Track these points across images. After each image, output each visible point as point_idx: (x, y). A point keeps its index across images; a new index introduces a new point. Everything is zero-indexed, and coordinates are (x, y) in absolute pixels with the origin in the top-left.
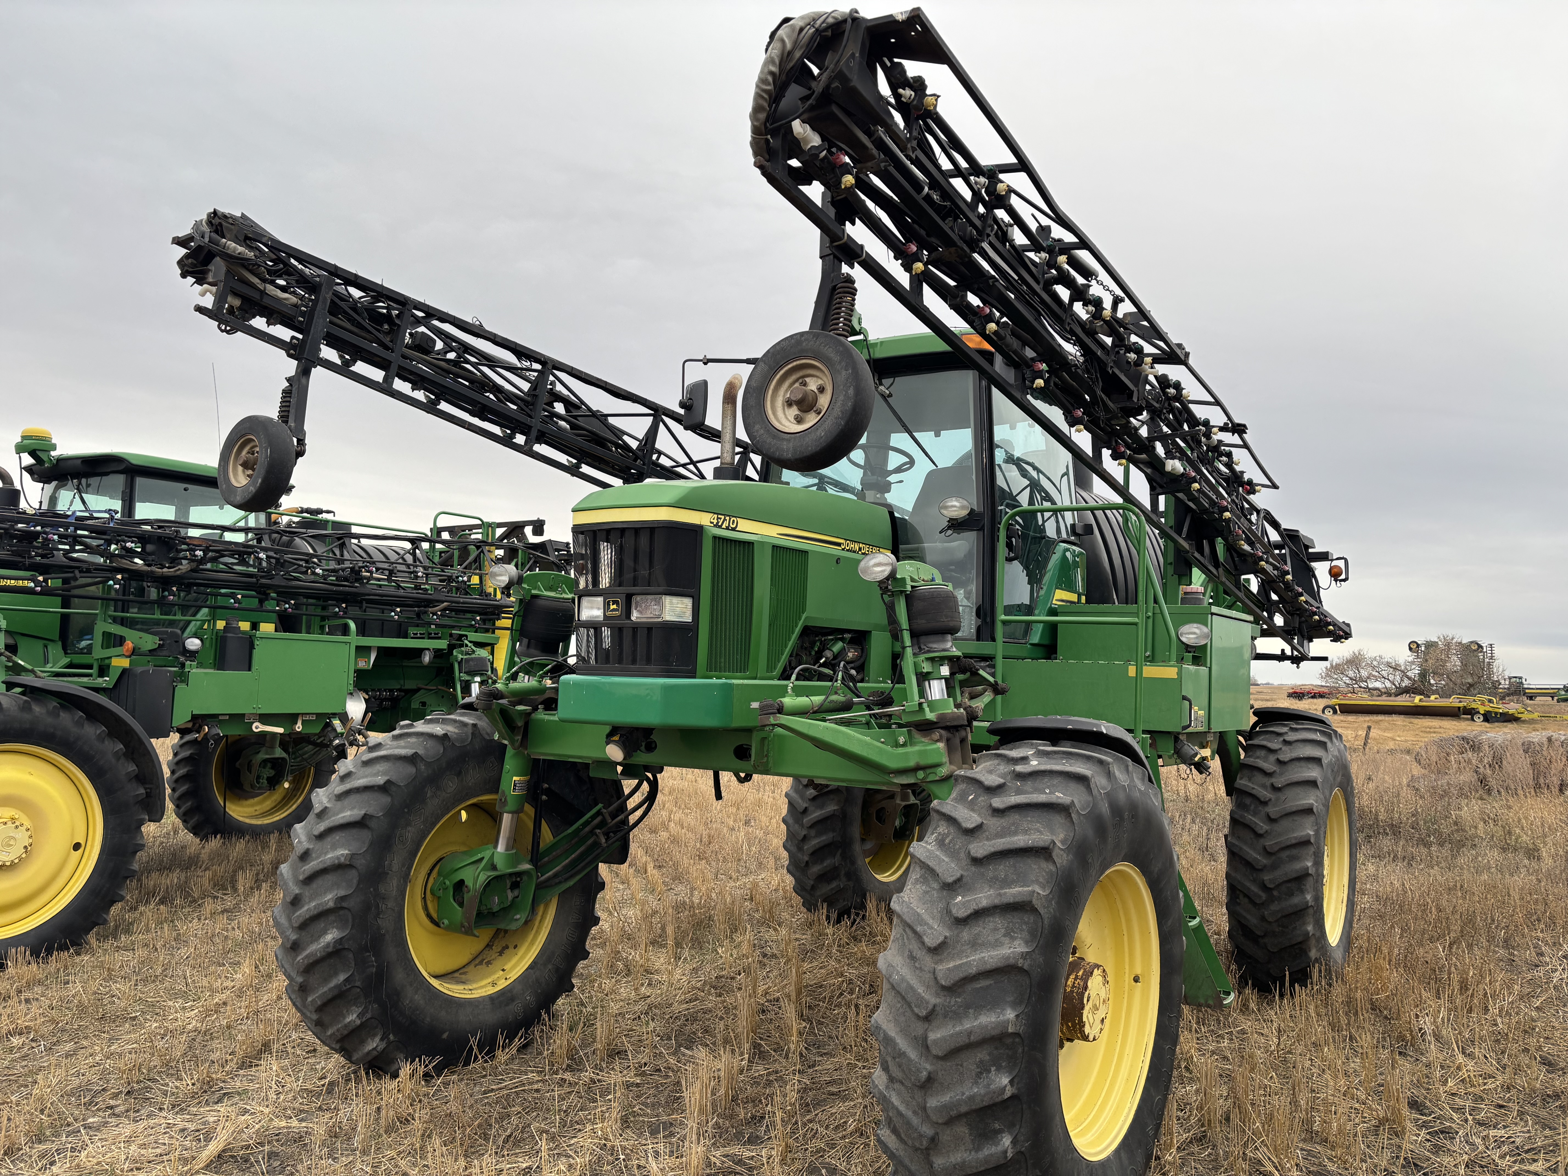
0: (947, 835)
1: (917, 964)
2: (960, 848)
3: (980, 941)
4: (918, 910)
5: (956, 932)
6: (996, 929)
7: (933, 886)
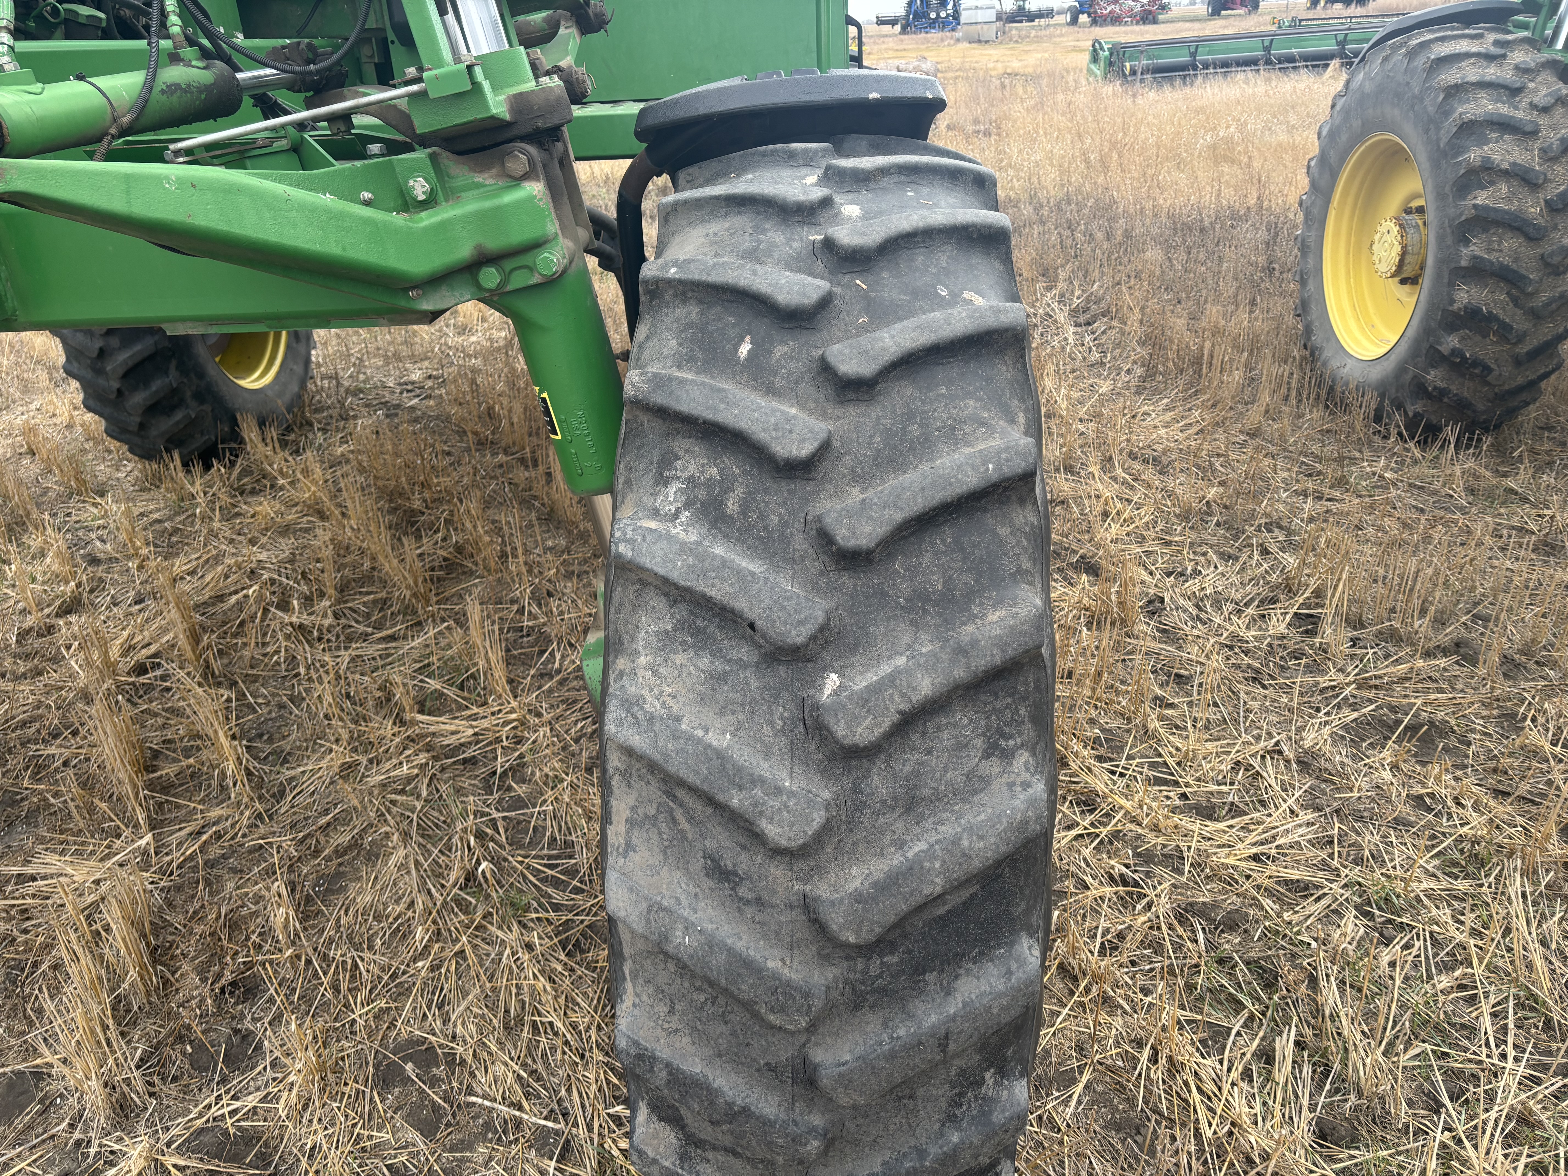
0: (726, 485)
1: (743, 892)
2: (785, 524)
3: (926, 792)
4: (713, 739)
5: (848, 782)
6: (962, 746)
7: (735, 654)
